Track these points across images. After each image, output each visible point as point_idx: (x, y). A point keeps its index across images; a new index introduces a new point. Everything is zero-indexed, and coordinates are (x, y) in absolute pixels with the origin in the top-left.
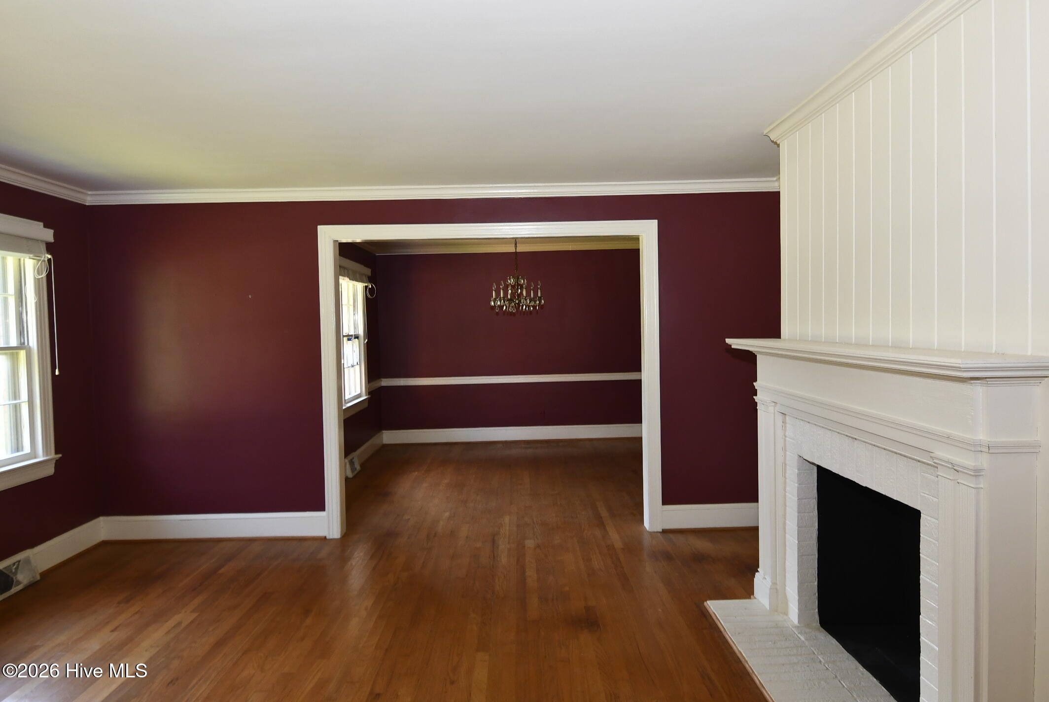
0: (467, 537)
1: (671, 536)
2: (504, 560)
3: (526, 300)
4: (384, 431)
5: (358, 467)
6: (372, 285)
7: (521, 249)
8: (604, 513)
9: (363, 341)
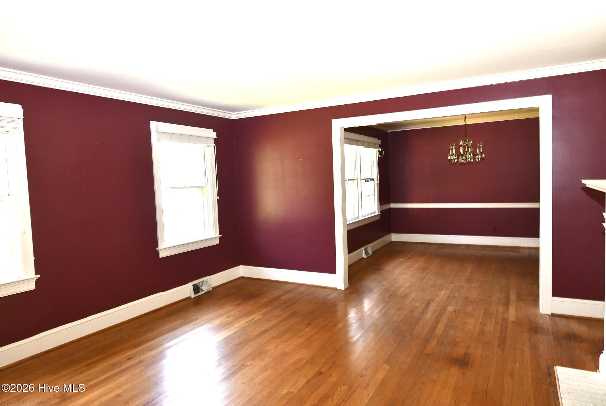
0: (413, 299)
1: (557, 319)
2: (429, 315)
3: (470, 155)
4: (392, 234)
5: (370, 252)
6: (381, 150)
7: (469, 122)
8: (513, 297)
9: (376, 182)
